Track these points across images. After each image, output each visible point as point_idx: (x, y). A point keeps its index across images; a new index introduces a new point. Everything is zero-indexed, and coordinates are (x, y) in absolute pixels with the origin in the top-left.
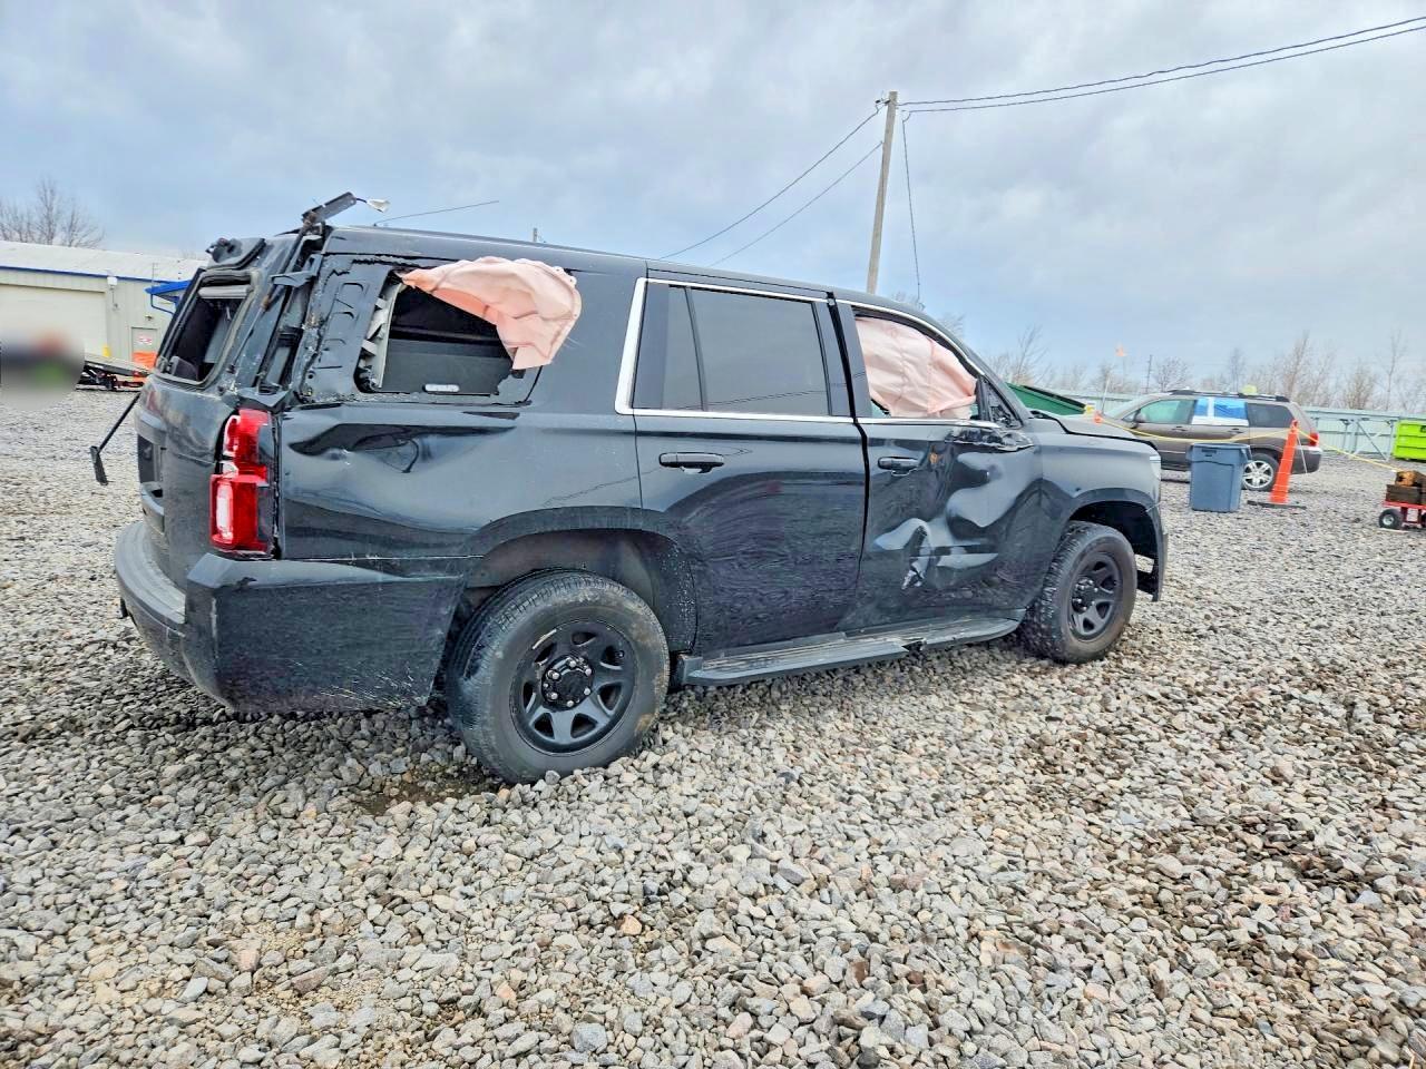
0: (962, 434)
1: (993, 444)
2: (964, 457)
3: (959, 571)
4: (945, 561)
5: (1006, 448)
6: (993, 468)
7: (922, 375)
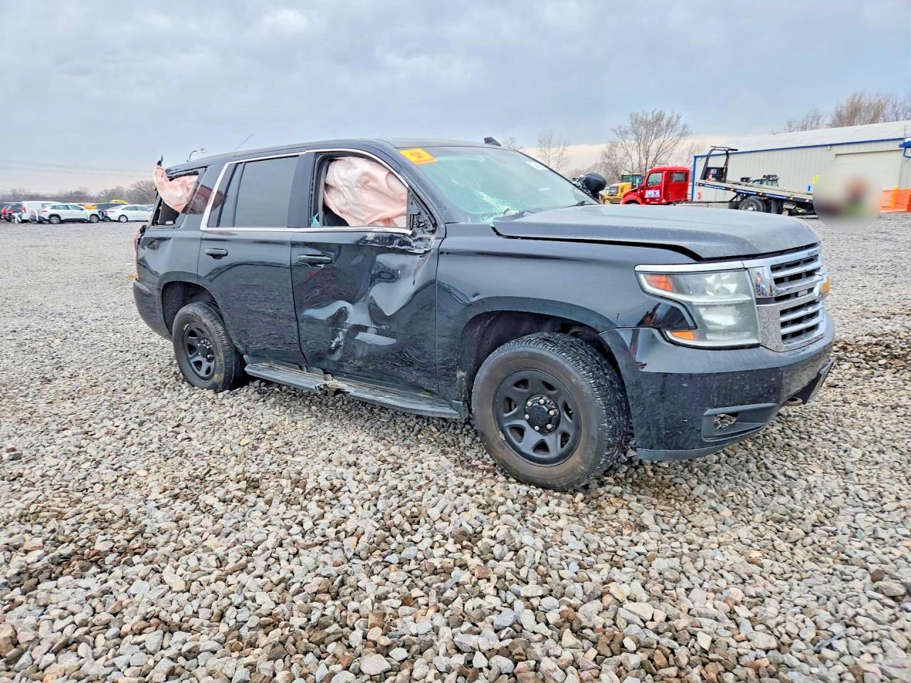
0: (376, 238)
1: (403, 247)
2: (381, 258)
3: (370, 345)
4: (361, 336)
5: (416, 251)
6: (403, 267)
7: (354, 196)
